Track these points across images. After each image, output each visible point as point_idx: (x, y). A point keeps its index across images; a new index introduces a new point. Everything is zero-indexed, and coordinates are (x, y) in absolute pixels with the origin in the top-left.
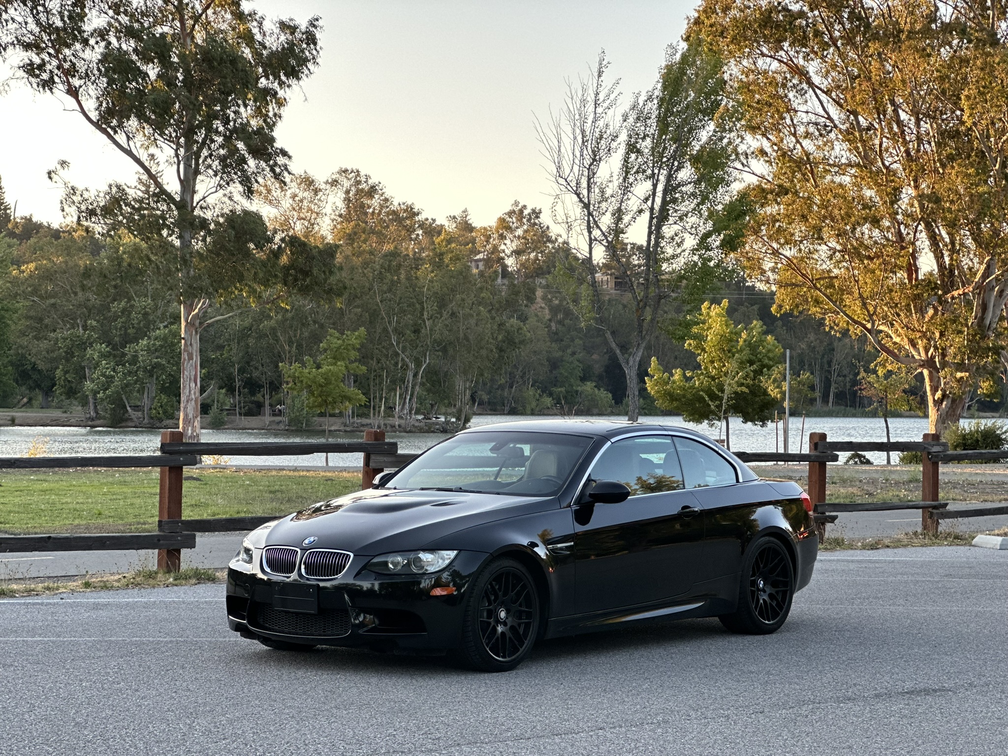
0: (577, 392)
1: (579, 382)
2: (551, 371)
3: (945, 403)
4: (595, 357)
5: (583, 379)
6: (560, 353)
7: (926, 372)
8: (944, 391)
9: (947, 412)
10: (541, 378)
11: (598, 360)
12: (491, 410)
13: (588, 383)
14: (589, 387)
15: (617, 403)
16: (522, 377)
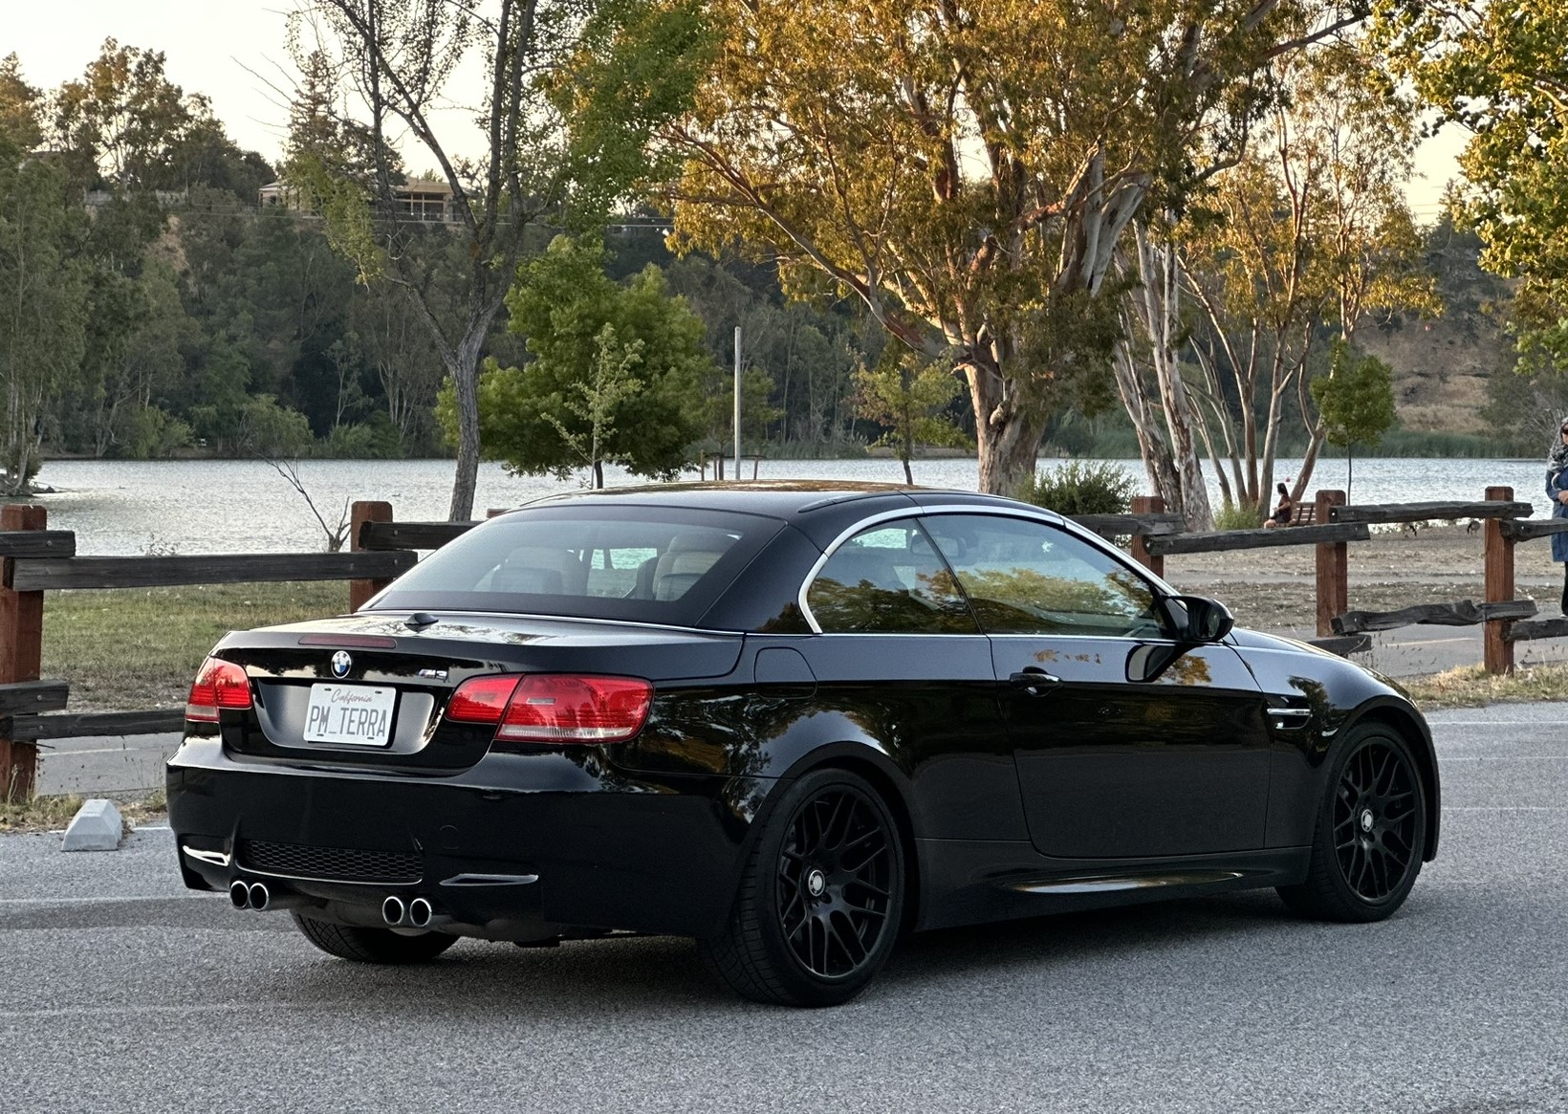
0: (240, 414)
1: (243, 395)
2: (188, 374)
3: (1008, 430)
4: (273, 345)
5: (253, 389)
6: (206, 339)
7: (971, 372)
8: (1007, 406)
9: (1013, 449)
10: (169, 386)
11: (281, 351)
12: (68, 450)
13: (263, 397)
14: (263, 403)
15: (318, 435)
16: (130, 386)
